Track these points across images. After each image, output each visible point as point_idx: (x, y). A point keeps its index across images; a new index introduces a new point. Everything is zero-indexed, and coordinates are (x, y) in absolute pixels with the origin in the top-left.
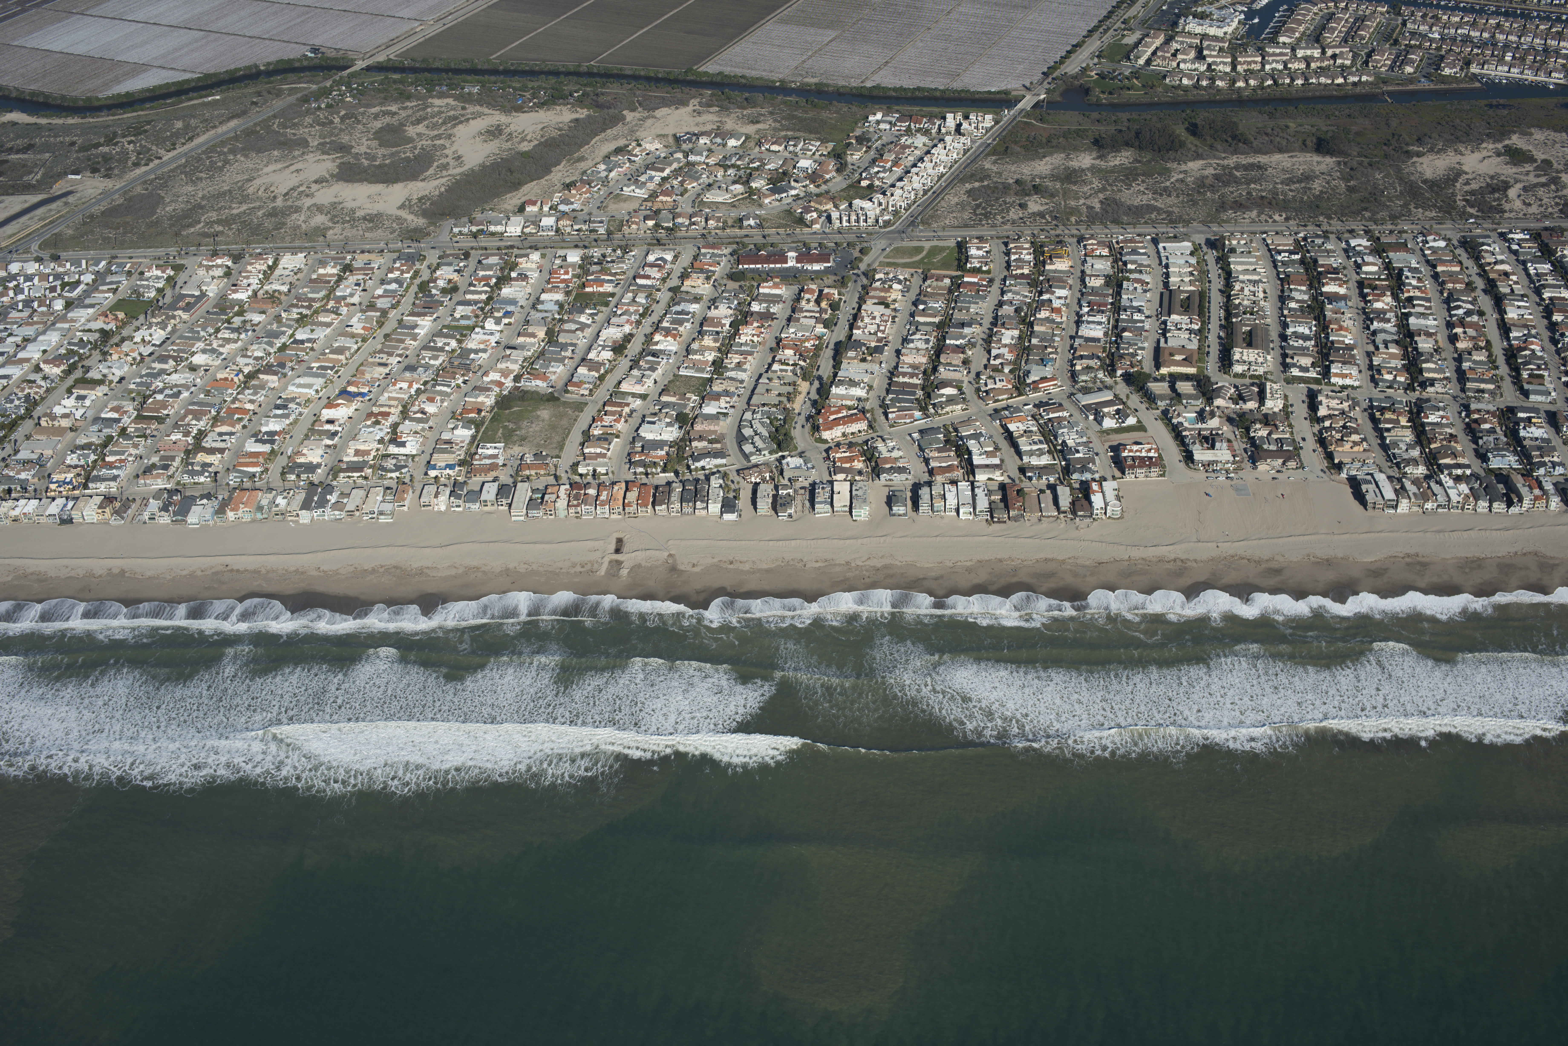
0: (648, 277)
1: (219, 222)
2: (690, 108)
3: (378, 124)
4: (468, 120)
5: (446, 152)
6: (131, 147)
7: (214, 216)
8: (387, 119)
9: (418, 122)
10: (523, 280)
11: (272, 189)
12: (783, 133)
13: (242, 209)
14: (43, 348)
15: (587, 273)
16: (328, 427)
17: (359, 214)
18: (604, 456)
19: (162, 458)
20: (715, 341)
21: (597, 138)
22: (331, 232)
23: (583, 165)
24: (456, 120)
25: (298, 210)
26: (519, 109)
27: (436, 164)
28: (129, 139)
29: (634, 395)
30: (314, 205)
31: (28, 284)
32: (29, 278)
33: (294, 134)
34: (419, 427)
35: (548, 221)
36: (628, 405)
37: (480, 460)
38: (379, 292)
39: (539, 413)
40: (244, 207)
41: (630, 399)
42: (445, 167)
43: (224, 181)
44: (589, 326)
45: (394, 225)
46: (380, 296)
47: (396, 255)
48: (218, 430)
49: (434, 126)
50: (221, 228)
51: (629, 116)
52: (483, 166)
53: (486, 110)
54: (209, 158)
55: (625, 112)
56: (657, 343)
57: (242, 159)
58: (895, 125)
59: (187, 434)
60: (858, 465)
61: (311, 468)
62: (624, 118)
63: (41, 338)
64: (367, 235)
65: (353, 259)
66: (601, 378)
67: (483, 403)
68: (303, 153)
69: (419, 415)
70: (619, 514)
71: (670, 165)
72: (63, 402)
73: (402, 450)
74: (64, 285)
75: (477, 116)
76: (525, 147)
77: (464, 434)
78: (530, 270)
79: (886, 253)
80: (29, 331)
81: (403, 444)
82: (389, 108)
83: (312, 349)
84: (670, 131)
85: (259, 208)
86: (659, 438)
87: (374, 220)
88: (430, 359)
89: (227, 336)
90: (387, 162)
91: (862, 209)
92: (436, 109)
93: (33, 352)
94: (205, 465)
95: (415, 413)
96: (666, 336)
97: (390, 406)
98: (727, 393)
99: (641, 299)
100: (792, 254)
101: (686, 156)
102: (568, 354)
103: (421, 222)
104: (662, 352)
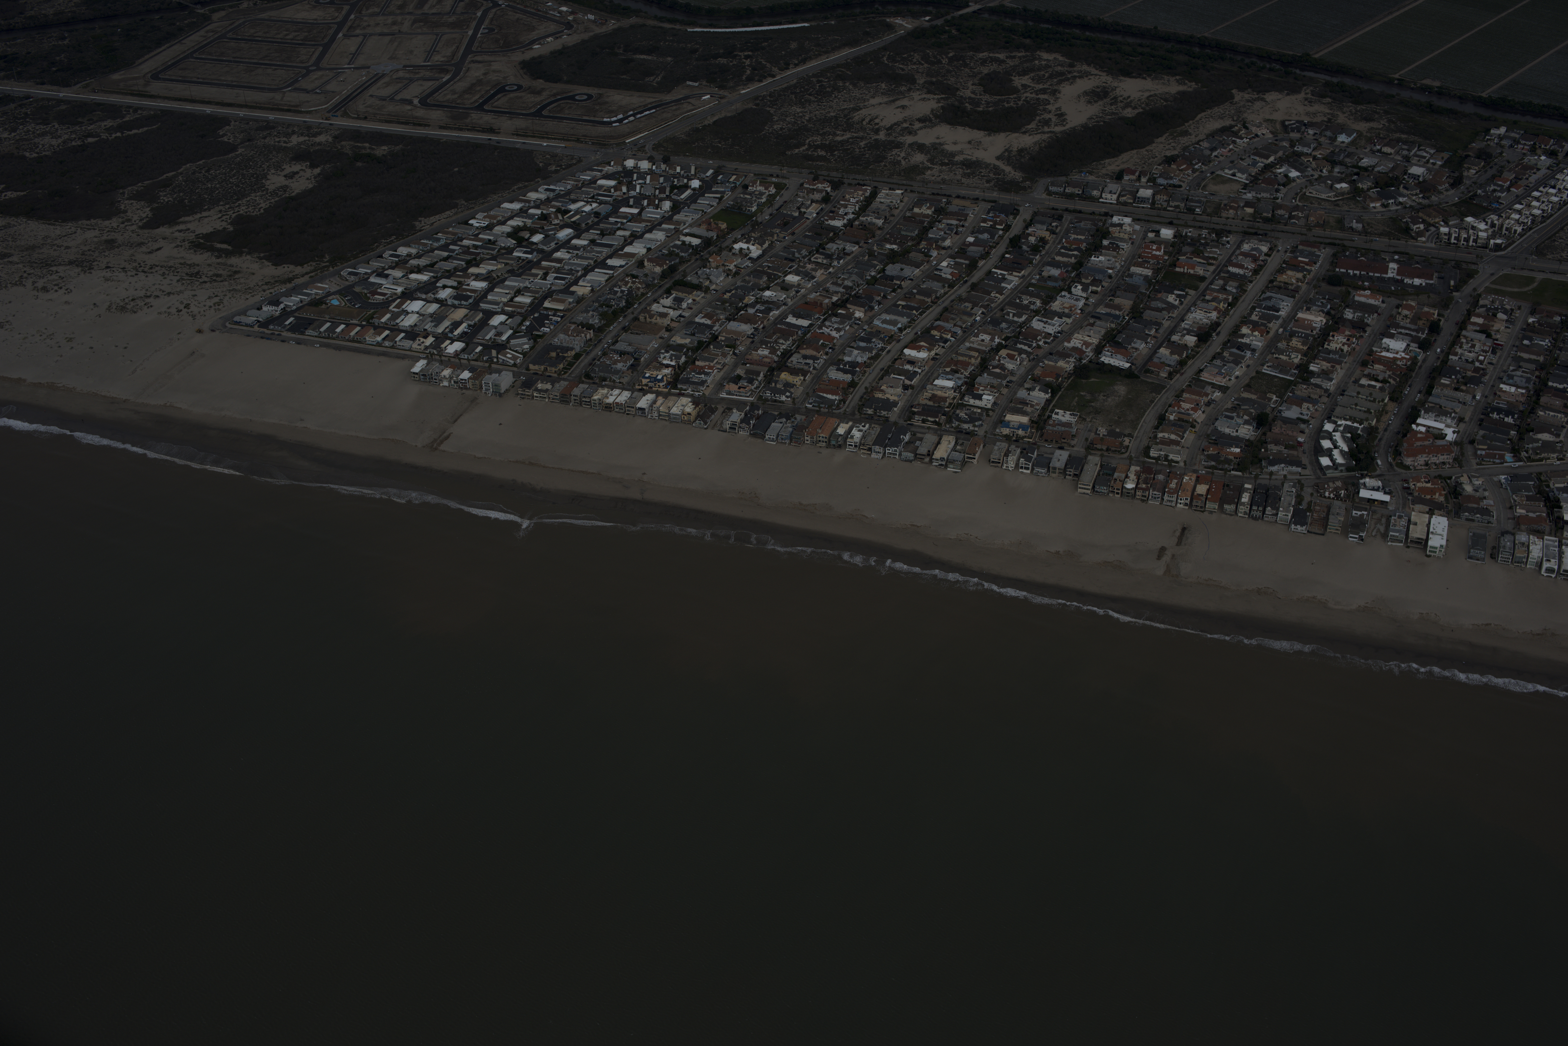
0: (1241, 266)
1: (822, 147)
2: (1302, 95)
3: (985, 70)
4: (1074, 78)
5: (1049, 107)
6: (748, 62)
7: (818, 140)
8: (994, 67)
9: (1024, 73)
10: (1114, 250)
11: (877, 121)
12: (1397, 135)
13: (845, 137)
14: (648, 246)
15: (1179, 252)
16: (908, 367)
17: (958, 158)
18: (1177, 443)
19: (748, 372)
20: (1303, 344)
21: (1203, 114)
22: (929, 172)
23: (1184, 141)
24: (1063, 78)
25: (899, 146)
26: (1127, 74)
27: (1038, 118)
28: (746, 53)
29: (1214, 386)
30: (915, 143)
31: (640, 181)
32: (642, 176)
33: (903, 70)
34: (995, 382)
35: (1146, 193)
36: (1207, 395)
37: (1054, 425)
38: (971, 239)
39: (1116, 388)
40: (848, 135)
41: (1209, 389)
42: (1047, 122)
43: (831, 107)
44: (1174, 307)
45: (991, 175)
46: (971, 244)
47: (989, 206)
48: (803, 352)
49: (1039, 80)
50: (823, 153)
51: (1239, 96)
52: (1085, 127)
53: (1094, 71)
54: (819, 82)
55: (1234, 91)
56: (1243, 336)
57: (851, 87)
58: (1518, 143)
59: (773, 351)
60: (1439, 498)
61: (888, 405)
62: (1232, 97)
63: (647, 236)
64: (964, 180)
65: (948, 203)
66: (1182, 363)
67: (1061, 368)
68: (910, 90)
69: (998, 370)
70: (1186, 504)
71: (1276, 153)
72: (662, 301)
73: (978, 403)
74: (673, 187)
75: (1084, 75)
76: (1129, 113)
77: (1039, 396)
78: (1122, 240)
79: (1494, 278)
80: (638, 227)
81: (979, 397)
82: (997, 55)
83: (900, 287)
84: (1278, 116)
85: (862, 138)
86: (1235, 434)
87: (972, 166)
88: (1014, 315)
89: (820, 261)
90: (991, 109)
91: (1473, 228)
92: (1043, 63)
93: (637, 249)
94: (788, 385)
95: (994, 367)
96: (1253, 330)
97: (970, 357)
98: (1309, 399)
99: (1232, 287)
100: (1393, 266)
101: (1292, 145)
102: (1153, 332)
103: (1017, 175)
104: (1248, 347)
